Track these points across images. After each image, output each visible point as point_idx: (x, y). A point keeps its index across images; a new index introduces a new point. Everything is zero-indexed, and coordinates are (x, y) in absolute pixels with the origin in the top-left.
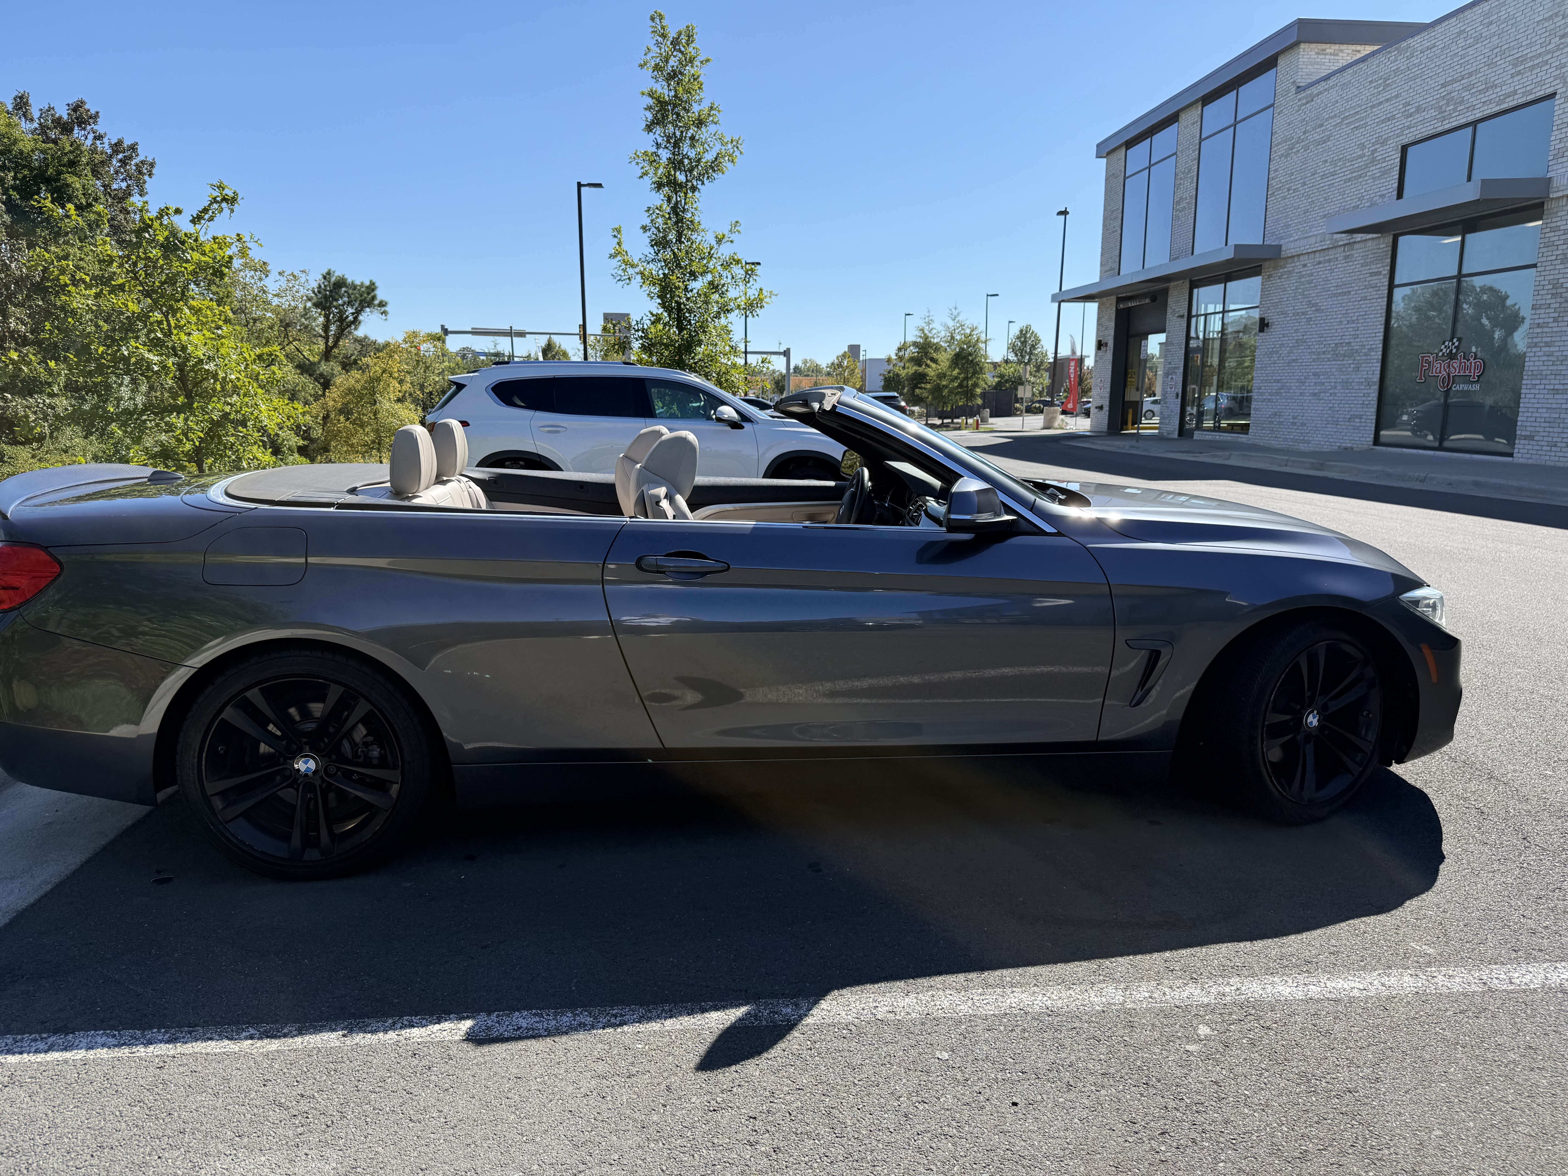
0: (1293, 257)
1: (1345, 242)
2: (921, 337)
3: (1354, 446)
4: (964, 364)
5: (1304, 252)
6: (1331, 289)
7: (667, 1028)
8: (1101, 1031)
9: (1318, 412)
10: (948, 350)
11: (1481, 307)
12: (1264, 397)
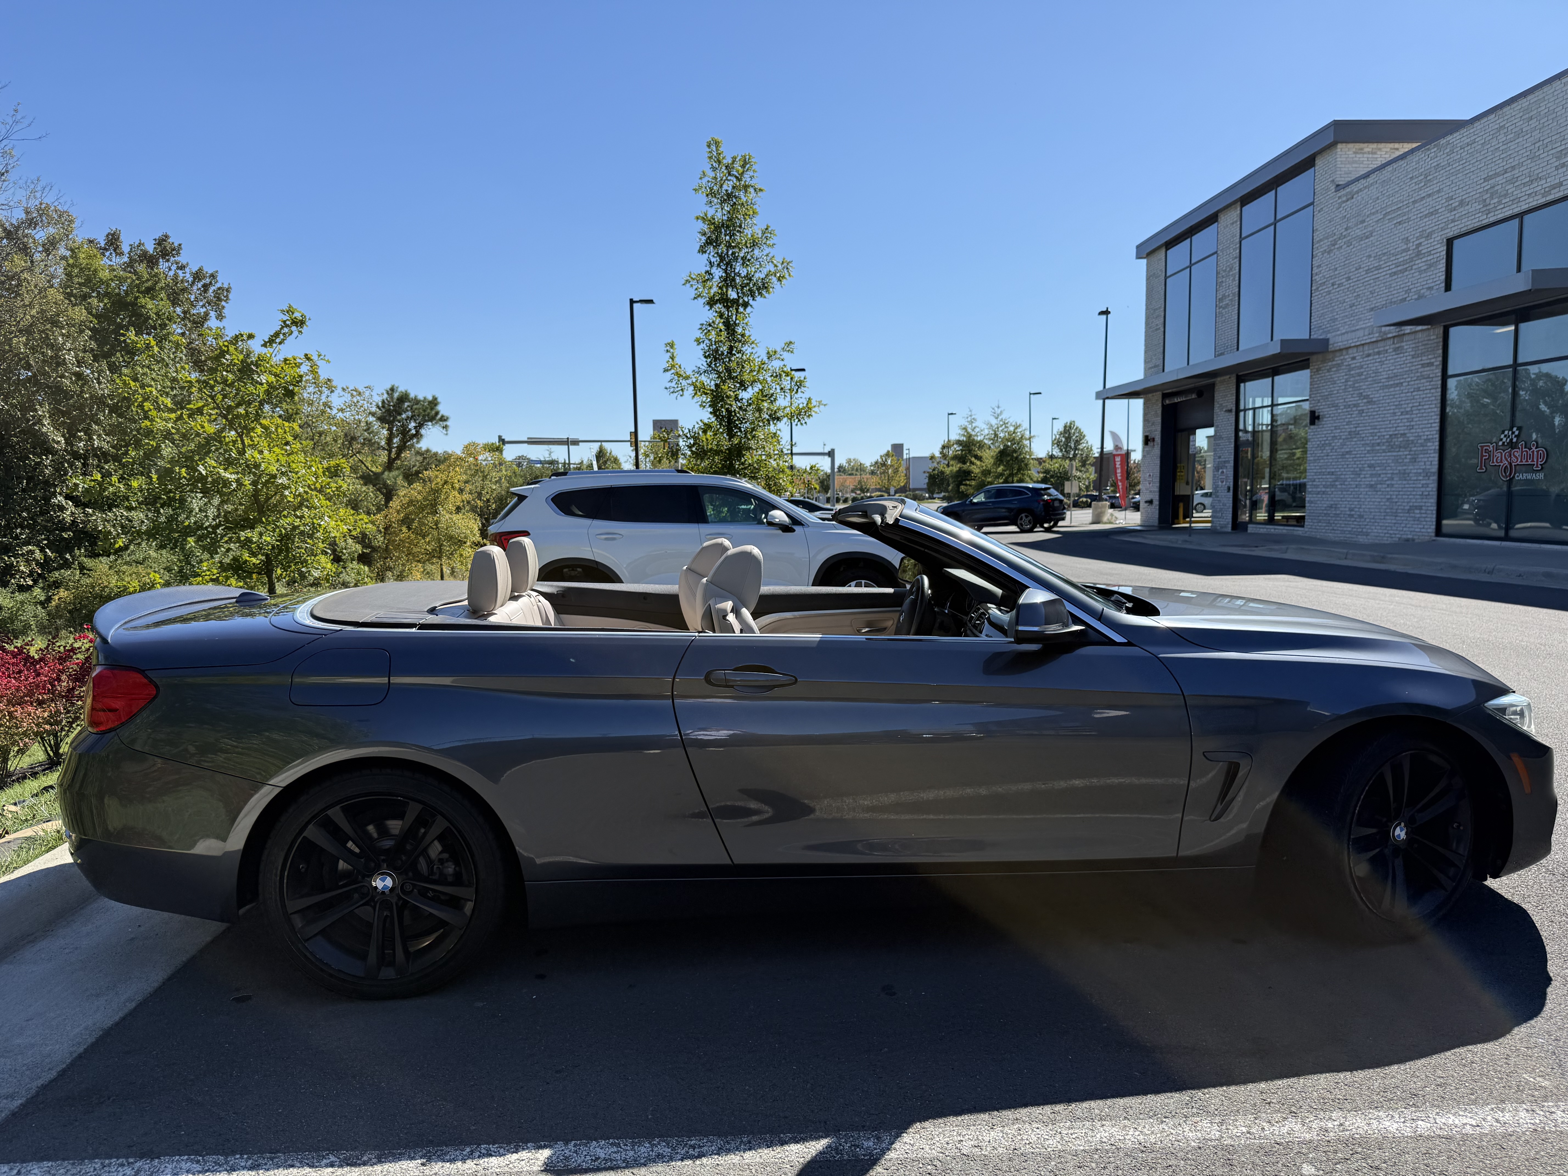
0: (1341, 350)
1: (1394, 334)
2: (964, 435)
3: (1415, 537)
4: (1009, 461)
5: (1353, 345)
6: (1383, 381)
7: (747, 1161)
8: (1198, 1169)
9: (1376, 503)
10: (992, 447)
11: (1538, 394)
12: (1319, 490)
